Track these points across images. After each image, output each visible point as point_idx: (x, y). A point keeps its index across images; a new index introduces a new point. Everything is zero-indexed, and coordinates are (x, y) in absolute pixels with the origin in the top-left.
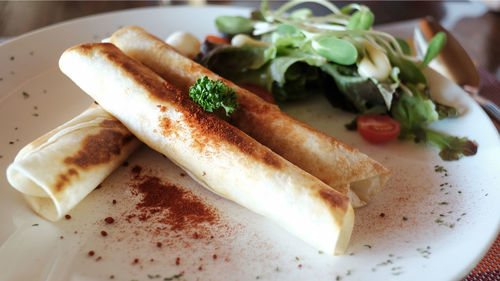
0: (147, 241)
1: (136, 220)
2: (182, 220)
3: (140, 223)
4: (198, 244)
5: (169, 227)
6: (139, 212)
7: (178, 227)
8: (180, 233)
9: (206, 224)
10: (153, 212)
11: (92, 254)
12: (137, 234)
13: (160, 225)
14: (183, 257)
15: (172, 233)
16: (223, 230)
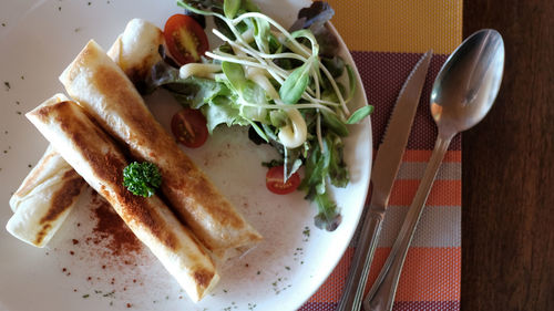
0: (97, 261)
1: (91, 242)
2: (119, 247)
3: (94, 246)
4: (127, 269)
5: (111, 252)
6: (93, 236)
7: (116, 253)
8: (118, 258)
9: (134, 253)
10: (103, 237)
11: (64, 270)
12: (92, 254)
13: (106, 249)
14: (116, 278)
15: (112, 257)
16: (144, 259)
